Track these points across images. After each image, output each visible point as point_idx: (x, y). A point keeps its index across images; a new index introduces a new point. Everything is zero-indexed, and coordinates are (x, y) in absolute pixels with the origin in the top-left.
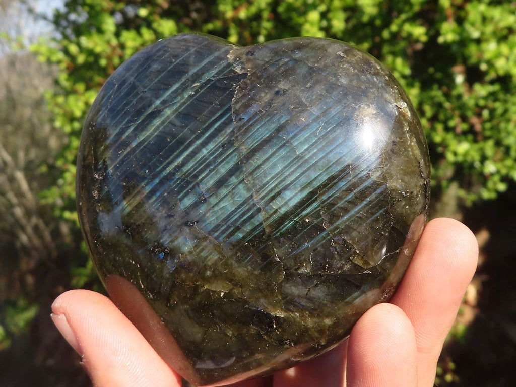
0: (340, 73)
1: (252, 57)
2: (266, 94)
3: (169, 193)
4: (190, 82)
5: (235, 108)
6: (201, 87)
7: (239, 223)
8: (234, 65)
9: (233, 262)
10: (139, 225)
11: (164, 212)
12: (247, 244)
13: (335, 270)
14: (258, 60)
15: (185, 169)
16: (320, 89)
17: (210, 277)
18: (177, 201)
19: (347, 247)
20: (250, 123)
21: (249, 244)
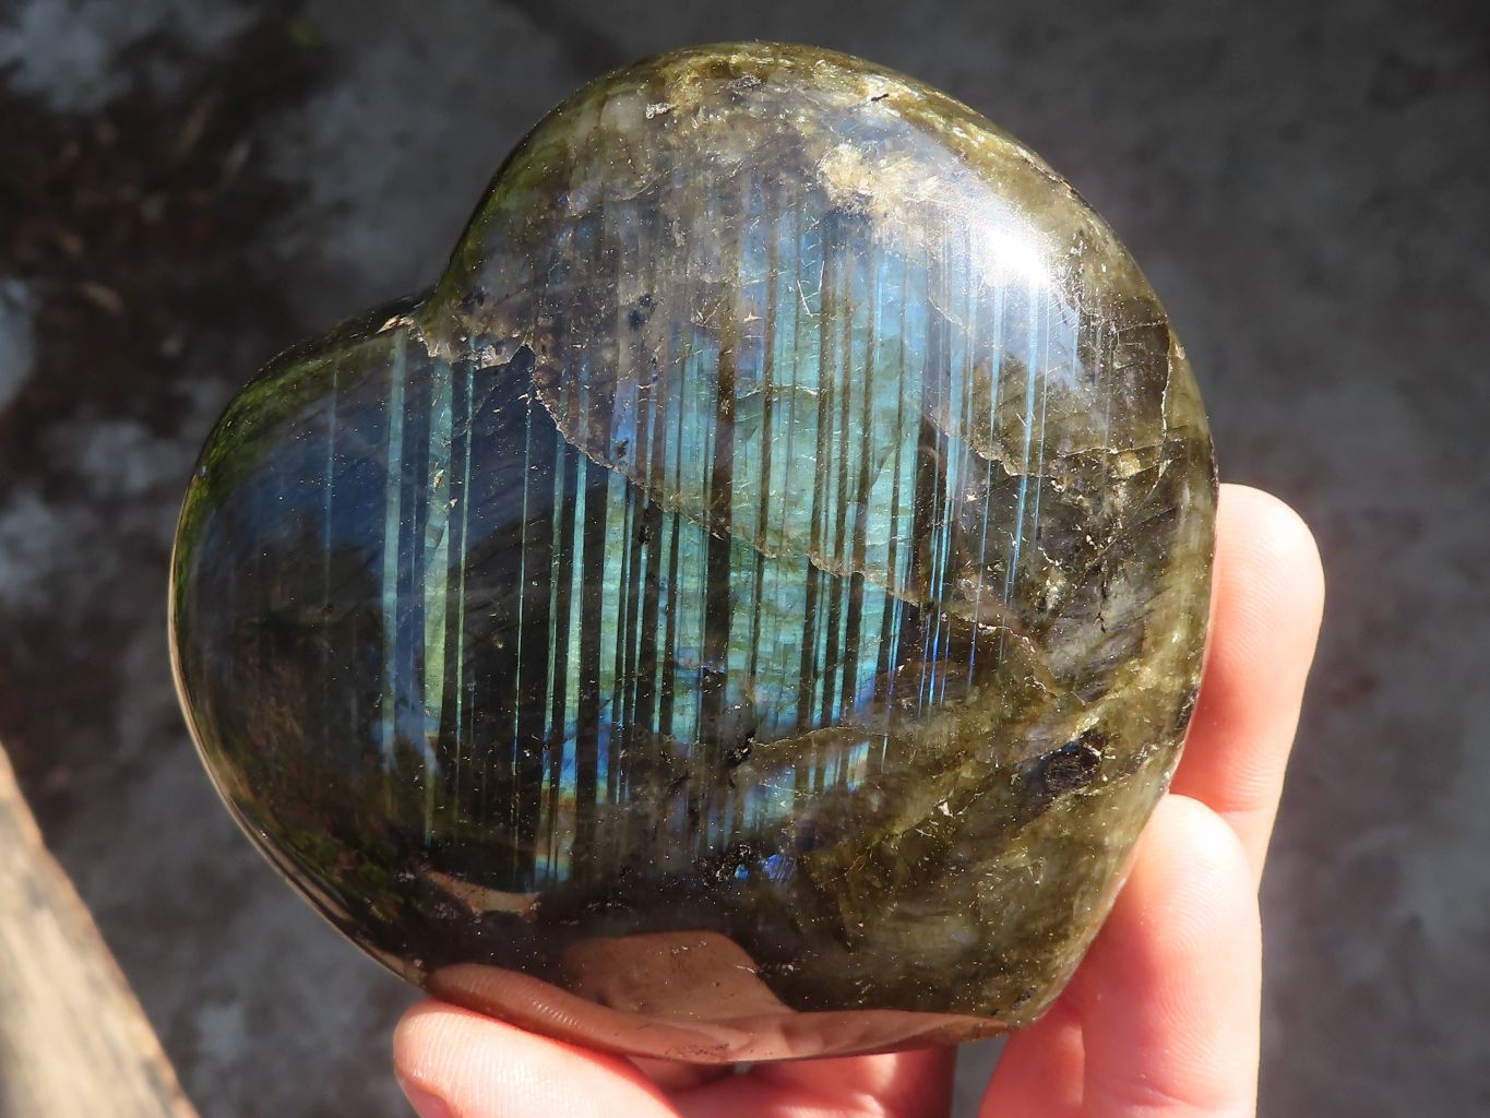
0: (705, 148)
1: (487, 306)
2: (615, 344)
3: (625, 746)
4: (416, 488)
5: (580, 440)
6: (455, 474)
7: (841, 647)
8: (474, 358)
9: (908, 728)
10: (627, 868)
11: (655, 790)
12: (901, 668)
13: (1110, 531)
14: (507, 296)
15: (608, 666)
16: (708, 223)
17: (887, 803)
18: (660, 740)
19: (1089, 463)
20: (651, 436)
21: (905, 663)
